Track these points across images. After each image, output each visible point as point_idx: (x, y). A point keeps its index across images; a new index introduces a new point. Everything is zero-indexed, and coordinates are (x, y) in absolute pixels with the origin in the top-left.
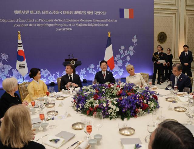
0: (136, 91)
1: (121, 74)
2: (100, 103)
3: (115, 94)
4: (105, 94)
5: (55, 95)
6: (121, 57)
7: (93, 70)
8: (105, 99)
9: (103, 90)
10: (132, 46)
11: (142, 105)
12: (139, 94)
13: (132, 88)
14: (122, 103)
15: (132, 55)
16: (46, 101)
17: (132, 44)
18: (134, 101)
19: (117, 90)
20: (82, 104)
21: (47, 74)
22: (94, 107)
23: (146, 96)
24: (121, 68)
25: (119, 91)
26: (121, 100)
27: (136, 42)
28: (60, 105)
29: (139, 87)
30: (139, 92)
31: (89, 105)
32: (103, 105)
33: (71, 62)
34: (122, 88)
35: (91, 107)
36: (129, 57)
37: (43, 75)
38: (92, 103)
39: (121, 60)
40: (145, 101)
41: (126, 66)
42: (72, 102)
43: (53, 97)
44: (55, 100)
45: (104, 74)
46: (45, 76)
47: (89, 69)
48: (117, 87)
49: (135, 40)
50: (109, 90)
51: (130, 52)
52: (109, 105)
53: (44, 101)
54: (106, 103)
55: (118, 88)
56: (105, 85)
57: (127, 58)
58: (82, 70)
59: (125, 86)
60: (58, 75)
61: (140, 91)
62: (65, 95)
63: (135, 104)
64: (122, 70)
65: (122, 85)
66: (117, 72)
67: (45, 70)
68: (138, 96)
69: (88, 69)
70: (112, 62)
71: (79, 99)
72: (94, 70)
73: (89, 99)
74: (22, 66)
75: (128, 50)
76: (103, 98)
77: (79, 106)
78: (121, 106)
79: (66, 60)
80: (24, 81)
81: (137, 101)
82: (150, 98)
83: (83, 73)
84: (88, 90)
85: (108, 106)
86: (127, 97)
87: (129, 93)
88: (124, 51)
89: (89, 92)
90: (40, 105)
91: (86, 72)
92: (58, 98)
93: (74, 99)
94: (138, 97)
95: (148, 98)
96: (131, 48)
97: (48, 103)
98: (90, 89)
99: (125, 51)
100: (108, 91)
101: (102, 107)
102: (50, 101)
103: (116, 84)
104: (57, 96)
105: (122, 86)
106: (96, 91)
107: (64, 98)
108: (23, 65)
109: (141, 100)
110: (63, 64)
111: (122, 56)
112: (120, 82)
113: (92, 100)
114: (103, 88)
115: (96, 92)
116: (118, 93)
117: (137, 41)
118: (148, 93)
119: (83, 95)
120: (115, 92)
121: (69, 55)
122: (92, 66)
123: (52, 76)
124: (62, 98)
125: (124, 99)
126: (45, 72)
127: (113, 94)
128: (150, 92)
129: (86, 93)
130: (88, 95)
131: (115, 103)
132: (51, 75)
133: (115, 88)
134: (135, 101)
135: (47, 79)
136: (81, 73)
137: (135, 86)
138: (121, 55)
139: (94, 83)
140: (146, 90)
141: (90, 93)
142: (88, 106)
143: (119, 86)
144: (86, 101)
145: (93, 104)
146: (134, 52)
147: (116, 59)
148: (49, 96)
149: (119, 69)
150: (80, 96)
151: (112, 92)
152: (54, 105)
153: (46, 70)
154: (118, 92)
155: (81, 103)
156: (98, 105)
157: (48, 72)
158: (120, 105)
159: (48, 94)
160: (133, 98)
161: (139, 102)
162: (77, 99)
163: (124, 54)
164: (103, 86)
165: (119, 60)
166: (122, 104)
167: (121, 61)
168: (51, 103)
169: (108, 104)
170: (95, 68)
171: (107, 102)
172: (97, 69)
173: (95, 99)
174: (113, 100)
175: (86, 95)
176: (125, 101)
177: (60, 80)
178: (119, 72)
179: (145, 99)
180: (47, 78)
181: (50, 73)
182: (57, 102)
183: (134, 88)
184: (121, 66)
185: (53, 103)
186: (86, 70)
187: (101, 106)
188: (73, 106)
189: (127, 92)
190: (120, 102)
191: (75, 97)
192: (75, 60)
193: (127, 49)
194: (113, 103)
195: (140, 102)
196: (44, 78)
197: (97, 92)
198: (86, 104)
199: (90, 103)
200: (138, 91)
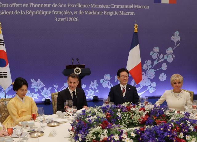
0: (169, 117)
1: (151, 91)
2: (110, 135)
3: (136, 121)
4: (121, 121)
5: (44, 120)
6: (152, 64)
7: (108, 83)
8: (117, 128)
9: (119, 114)
10: (170, 48)
11: (175, 141)
12: (172, 123)
13: (163, 112)
14: (143, 136)
15: (170, 62)
16: (31, 128)
17: (172, 44)
18: (163, 134)
19: (140, 115)
20: (83, 135)
21: (40, 87)
22: (101, 140)
23: (184, 126)
24: (152, 81)
25: (144, 116)
26: (143, 132)
27: (178, 42)
28: (51, 135)
29: (175, 112)
30: (172, 121)
31: (93, 136)
32: (113, 138)
33: (75, 70)
34: (147, 113)
35: (95, 139)
36: (165, 64)
37: (34, 88)
38: (97, 134)
39: (153, 68)
40: (182, 135)
41: (160, 78)
42: (69, 130)
43: (42, 121)
44: (45, 127)
45: (124, 89)
46: (36, 90)
47: (104, 81)
48: (140, 110)
49: (176, 38)
50: (128, 115)
51: (167, 57)
52: (123, 138)
53: (29, 128)
54: (119, 135)
55: (142, 112)
56: (122, 106)
57: (163, 65)
58: (92, 83)
59: (153, 109)
60: (56, 88)
61: (175, 118)
62: (60, 120)
63: (164, 139)
64: (154, 84)
65: (149, 107)
66: (145, 88)
67: (36, 80)
68: (170, 125)
69: (101, 81)
70: (139, 71)
71: (79, 127)
72: (110, 83)
73: (94, 127)
74: (3, 74)
75: (165, 53)
76: (115, 127)
77: (79, 138)
78: (143, 141)
79: (67, 67)
80: (5, 96)
81: (167, 135)
82: (189, 131)
83: (93, 87)
84: (95, 114)
85: (121, 139)
86: (152, 126)
87: (158, 121)
88: (158, 55)
89: (95, 117)
90: (19, 133)
91: (98, 85)
92: (49, 123)
93: (72, 126)
94: (170, 128)
95: (186, 131)
96: (170, 51)
97: (34, 130)
98: (97, 112)
99: (160, 55)
100: (126, 116)
101: (112, 141)
102: (37, 128)
103: (140, 105)
104: (48, 121)
105: (148, 109)
106: (107, 115)
107: (58, 124)
108: (4, 72)
109: (175, 133)
110: (62, 73)
111: (155, 63)
112: (146, 103)
113: (97, 129)
114: (118, 111)
115: (107, 117)
116: (142, 120)
117: (179, 40)
118: (188, 122)
119: (85, 122)
120: (136, 118)
121: (73, 59)
122: (108, 77)
123: (47, 89)
124: (56, 124)
125: (147, 130)
126: (36, 84)
127: (133, 121)
128: (190, 120)
129: (90, 118)
130: (93, 121)
131: (133, 135)
132: (45, 89)
133: (137, 112)
134: (165, 135)
135: (40, 94)
136: (91, 86)
137: (168, 110)
138: (153, 61)
139: (107, 103)
140: (185, 117)
141: (97, 118)
142: (91, 139)
143: (143, 109)
144: (89, 131)
145: (99, 136)
146: (174, 56)
147: (145, 67)
148: (36, 120)
149: (150, 82)
150: (80, 122)
151: (131, 118)
152: (42, 134)
153: (39, 81)
154: (141, 118)
155: (81, 133)
156: (106, 136)
157: (42, 83)
158: (140, 139)
159: (34, 117)
160: (162, 129)
161: (171, 135)
162: (76, 126)
163: (159, 59)
164: (119, 108)
165: (150, 69)
166: (144, 138)
167: (153, 70)
168: (38, 131)
169: (122, 136)
170: (112, 80)
171: (121, 133)
172: (116, 81)
173: (103, 128)
174: (130, 131)
175: (89, 120)
176: (148, 133)
177: (57, 96)
178: (149, 88)
179: (182, 132)
180: (39, 92)
181: (45, 86)
182: (48, 130)
183: (167, 113)
184: (152, 78)
185: (42, 130)
186: (98, 82)
187: (111, 139)
188: (70, 137)
189: (155, 120)
190: (141, 134)
191: (74, 123)
192: (82, 67)
193: (163, 51)
194: (129, 136)
195: (173, 136)
196: (36, 93)
197: (109, 116)
198: (88, 135)
199: (94, 133)
200: (172, 118)
